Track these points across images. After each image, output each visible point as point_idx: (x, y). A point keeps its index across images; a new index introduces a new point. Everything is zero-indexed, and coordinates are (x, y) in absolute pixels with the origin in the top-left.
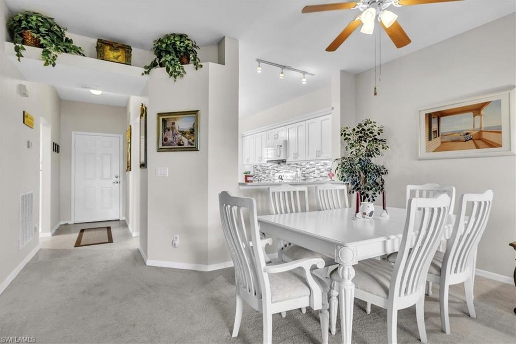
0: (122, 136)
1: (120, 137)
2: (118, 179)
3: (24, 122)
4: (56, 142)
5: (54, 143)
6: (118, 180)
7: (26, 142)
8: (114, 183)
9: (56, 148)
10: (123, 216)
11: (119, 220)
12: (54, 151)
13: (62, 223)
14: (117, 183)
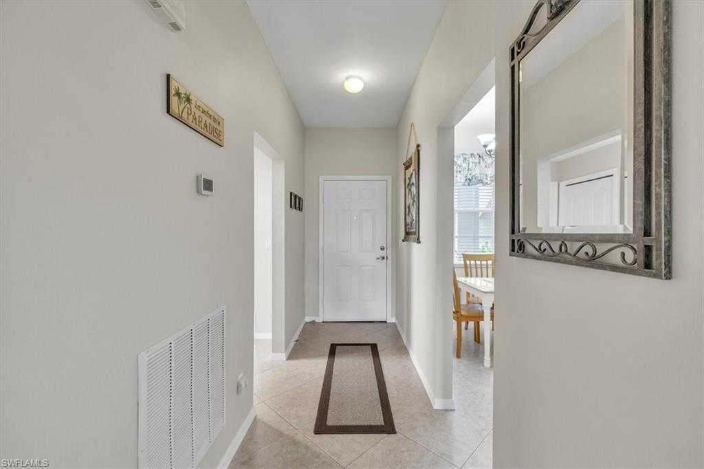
0: (389, 178)
1: (386, 181)
2: (384, 251)
3: (168, 112)
4: (295, 192)
5: (291, 193)
6: (383, 253)
7: (194, 177)
8: (378, 259)
9: (296, 202)
10: (392, 316)
11: (386, 322)
12: (291, 207)
13: (308, 319)
14: (383, 258)
